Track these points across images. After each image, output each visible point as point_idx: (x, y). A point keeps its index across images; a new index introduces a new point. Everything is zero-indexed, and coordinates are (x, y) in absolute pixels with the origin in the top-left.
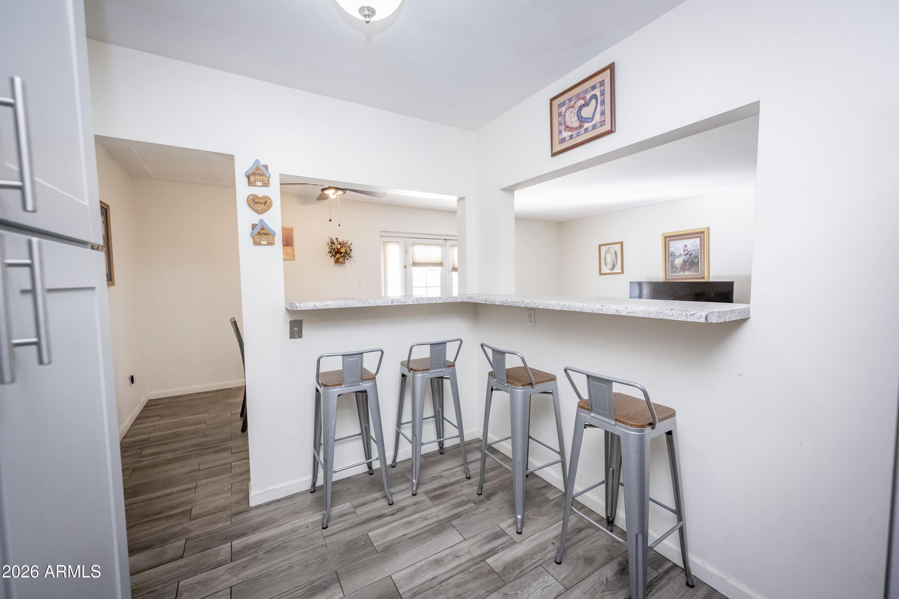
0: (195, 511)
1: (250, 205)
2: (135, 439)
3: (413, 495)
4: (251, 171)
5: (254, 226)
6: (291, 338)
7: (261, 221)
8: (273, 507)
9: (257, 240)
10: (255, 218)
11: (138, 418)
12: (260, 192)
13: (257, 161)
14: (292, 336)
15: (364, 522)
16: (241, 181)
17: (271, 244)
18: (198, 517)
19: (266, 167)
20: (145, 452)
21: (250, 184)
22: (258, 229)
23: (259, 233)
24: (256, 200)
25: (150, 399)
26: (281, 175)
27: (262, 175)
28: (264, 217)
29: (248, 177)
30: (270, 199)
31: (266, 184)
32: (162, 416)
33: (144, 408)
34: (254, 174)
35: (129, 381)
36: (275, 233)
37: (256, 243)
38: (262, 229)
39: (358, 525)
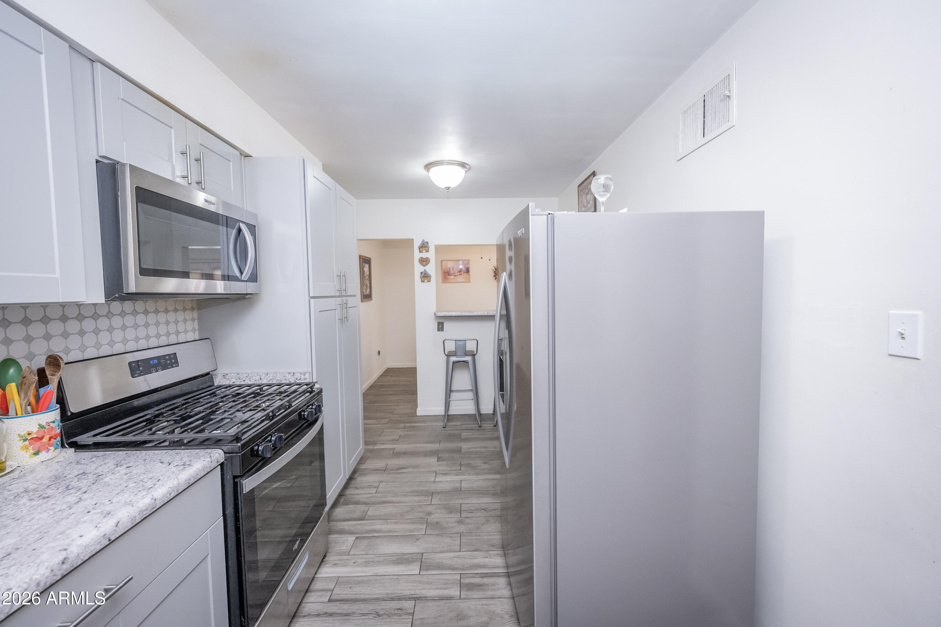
0: (395, 412)
1: (420, 263)
2: (379, 384)
3: (494, 426)
4: (421, 246)
5: (421, 273)
6: (438, 331)
7: (425, 270)
8: (426, 417)
9: (423, 280)
10: (422, 269)
11: (381, 375)
12: (424, 255)
13: (423, 240)
14: (438, 330)
15: (462, 430)
16: (416, 250)
17: (429, 281)
18: (396, 414)
19: (427, 243)
20: (381, 390)
21: (420, 252)
22: (423, 274)
23: (424, 277)
24: (423, 260)
25: (388, 367)
26: (435, 245)
27: (425, 247)
28: (426, 268)
29: (419, 249)
30: (429, 259)
31: (427, 251)
32: (392, 376)
33: (385, 371)
34: (422, 247)
35: (377, 354)
36: (431, 276)
37: (422, 281)
38: (425, 274)
39: (460, 430)
